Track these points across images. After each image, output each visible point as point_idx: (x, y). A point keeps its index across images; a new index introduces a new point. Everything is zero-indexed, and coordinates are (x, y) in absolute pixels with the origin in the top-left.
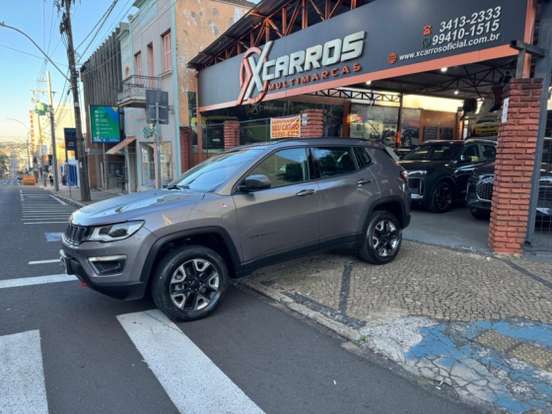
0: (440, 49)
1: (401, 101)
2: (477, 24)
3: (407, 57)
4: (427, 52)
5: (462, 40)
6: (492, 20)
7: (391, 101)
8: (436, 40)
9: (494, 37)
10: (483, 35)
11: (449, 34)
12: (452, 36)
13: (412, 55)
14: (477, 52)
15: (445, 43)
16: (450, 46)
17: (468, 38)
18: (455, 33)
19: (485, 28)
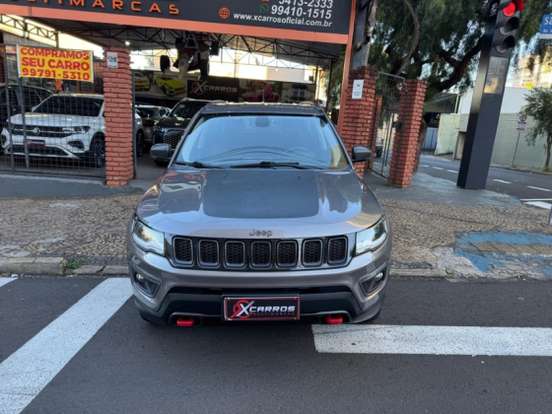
0: (279, 20)
1: (57, 40)
2: (313, 8)
3: (243, 17)
4: (265, 19)
5: (301, 18)
6: (326, 9)
7: (47, 37)
8: (275, 9)
9: (327, 24)
10: (319, 19)
11: (288, 8)
12: (291, 11)
13: (249, 17)
15: (284, 16)
16: (289, 20)
17: (306, 17)
18: (294, 9)
19: (320, 14)
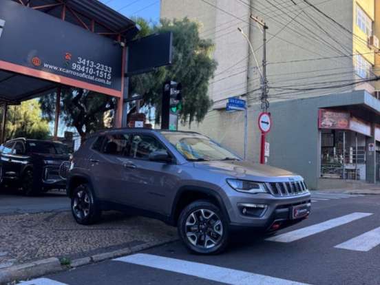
0: (77, 74)
2: (100, 71)
3: (51, 67)
4: (67, 71)
5: (92, 75)
6: (108, 73)
8: (75, 66)
9: (108, 83)
10: (103, 78)
11: (84, 67)
12: (85, 70)
13: (56, 68)
14: (99, 87)
15: (81, 72)
16: (83, 75)
17: (95, 76)
18: (87, 68)
19: (104, 75)
